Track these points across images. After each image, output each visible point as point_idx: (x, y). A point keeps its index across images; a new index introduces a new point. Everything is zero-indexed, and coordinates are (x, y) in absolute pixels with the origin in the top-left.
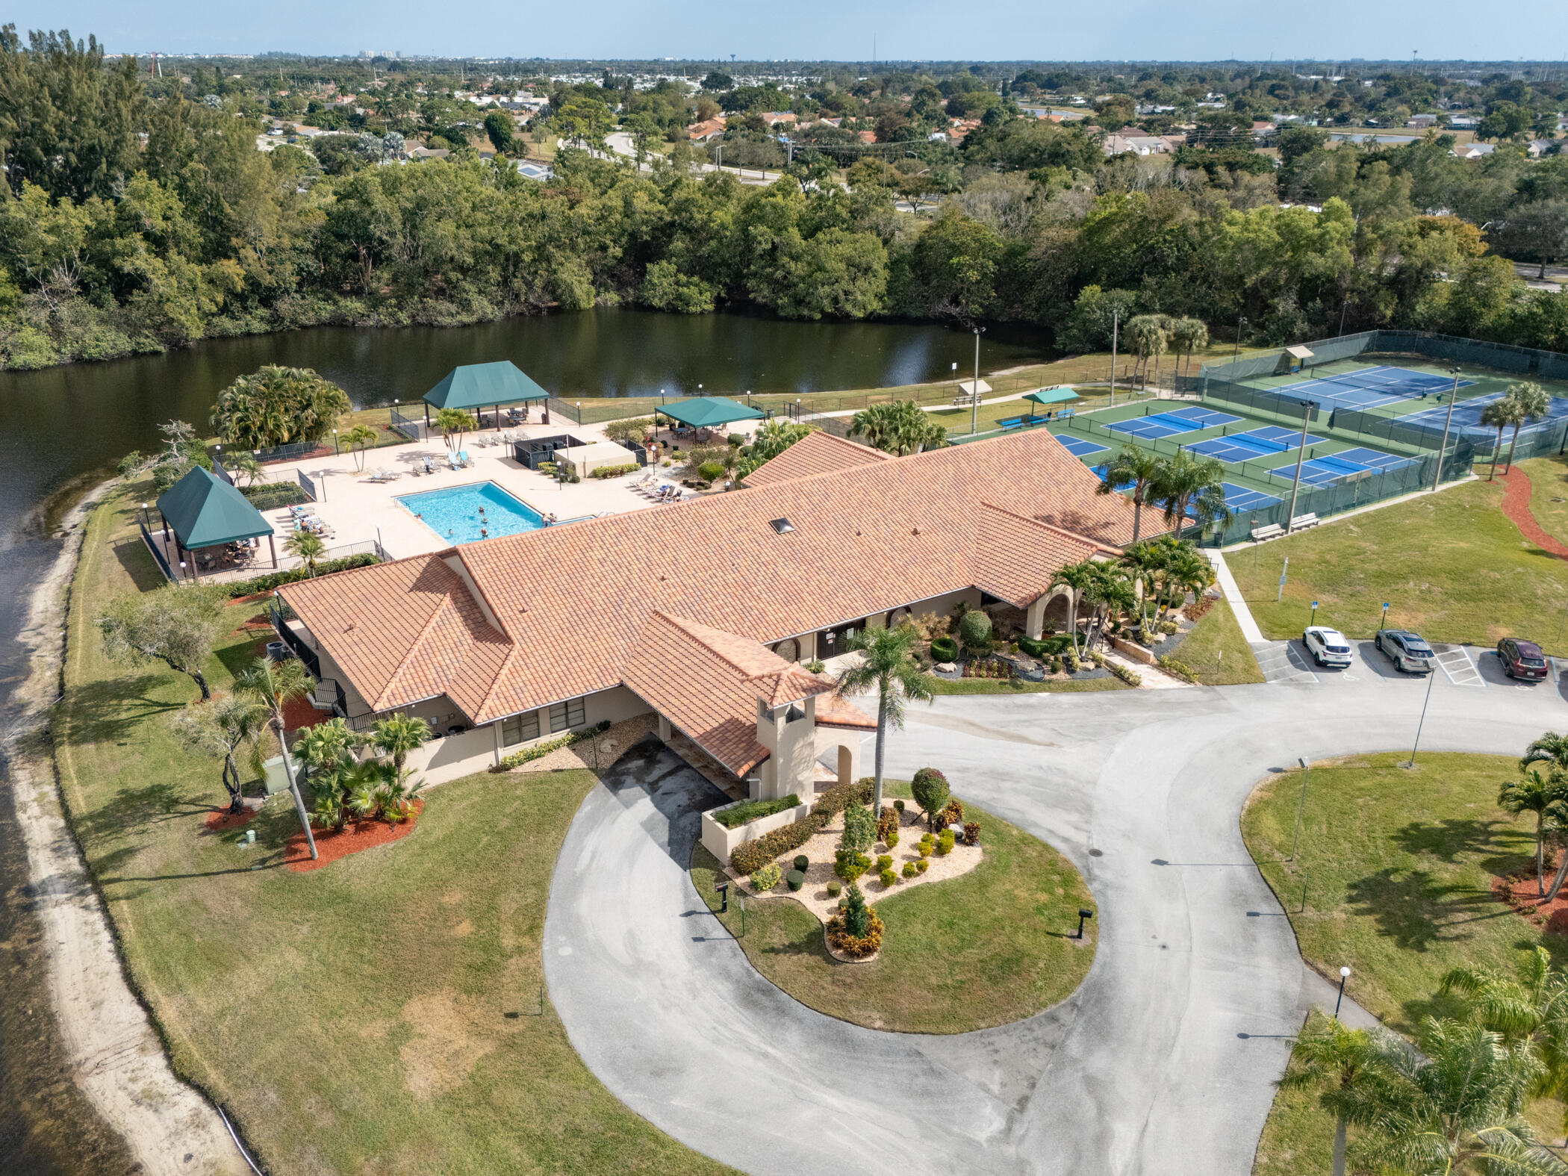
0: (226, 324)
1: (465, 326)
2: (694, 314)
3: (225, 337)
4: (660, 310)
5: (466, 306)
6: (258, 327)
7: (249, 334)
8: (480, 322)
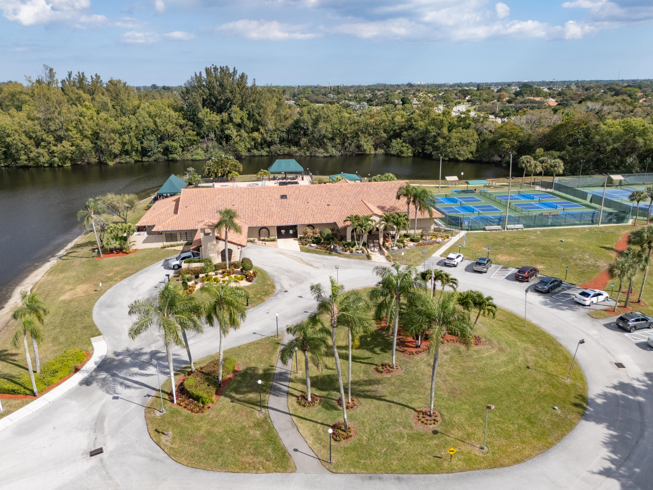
0: (255, 152)
1: (325, 157)
2: (403, 157)
3: (254, 156)
4: (394, 155)
5: (326, 150)
6: (264, 153)
7: (262, 156)
8: (331, 156)
